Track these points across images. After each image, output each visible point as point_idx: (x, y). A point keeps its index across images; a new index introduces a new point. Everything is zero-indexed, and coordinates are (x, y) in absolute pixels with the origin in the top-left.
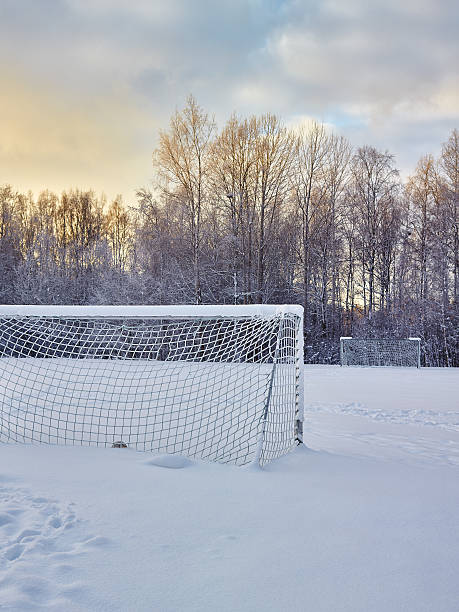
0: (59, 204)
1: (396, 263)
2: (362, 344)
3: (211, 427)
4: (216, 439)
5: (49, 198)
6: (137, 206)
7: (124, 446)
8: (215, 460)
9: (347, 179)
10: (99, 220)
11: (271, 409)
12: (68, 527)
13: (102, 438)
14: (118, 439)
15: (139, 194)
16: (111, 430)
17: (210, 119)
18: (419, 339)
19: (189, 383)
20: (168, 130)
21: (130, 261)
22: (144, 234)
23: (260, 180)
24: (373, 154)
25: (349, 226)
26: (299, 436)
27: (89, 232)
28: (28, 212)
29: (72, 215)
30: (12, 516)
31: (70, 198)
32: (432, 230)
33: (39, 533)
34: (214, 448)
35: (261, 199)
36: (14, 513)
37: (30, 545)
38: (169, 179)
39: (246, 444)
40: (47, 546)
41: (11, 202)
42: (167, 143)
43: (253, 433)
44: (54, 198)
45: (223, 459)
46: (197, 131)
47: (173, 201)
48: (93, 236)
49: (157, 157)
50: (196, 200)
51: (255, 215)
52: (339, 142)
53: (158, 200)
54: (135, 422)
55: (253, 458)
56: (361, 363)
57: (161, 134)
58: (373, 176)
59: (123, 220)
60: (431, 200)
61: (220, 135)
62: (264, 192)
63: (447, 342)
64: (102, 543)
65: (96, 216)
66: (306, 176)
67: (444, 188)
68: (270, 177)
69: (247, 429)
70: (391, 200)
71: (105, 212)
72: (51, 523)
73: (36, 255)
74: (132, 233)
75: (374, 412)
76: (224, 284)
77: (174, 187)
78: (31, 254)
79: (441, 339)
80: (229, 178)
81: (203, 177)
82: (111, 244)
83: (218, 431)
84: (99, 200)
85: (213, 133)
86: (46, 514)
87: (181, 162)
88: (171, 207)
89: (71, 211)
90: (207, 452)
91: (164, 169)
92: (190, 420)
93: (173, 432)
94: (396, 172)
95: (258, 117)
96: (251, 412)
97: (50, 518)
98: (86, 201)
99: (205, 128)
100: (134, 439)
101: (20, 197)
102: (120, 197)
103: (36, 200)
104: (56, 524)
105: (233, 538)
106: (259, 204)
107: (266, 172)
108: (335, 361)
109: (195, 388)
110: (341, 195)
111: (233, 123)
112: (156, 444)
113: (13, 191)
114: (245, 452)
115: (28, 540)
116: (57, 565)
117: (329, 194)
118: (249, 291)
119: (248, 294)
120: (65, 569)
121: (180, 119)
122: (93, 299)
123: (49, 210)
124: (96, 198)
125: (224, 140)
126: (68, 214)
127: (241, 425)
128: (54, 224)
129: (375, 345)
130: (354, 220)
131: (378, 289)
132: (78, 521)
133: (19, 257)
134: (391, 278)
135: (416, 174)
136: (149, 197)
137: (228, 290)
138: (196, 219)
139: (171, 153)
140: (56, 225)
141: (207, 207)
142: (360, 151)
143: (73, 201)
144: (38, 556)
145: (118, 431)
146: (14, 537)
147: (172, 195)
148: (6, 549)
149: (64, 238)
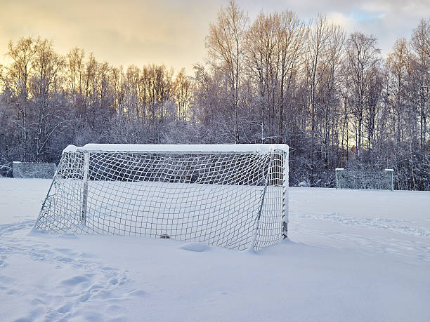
0: (141, 75)
1: (378, 116)
2: (353, 174)
3: (224, 225)
4: (227, 233)
5: (134, 70)
6: (194, 76)
7: (168, 237)
8: (225, 247)
9: (343, 56)
10: (169, 86)
11: (263, 214)
12: (121, 284)
13: (154, 232)
14: (164, 232)
15: (195, 67)
16: (159, 227)
17: (245, 14)
18: (392, 170)
19: (211, 196)
20: (216, 23)
21: (190, 114)
22: (200, 95)
23: (281, 57)
24: (362, 38)
25: (344, 90)
26: (285, 232)
27: (162, 94)
28: (120, 80)
29: (150, 82)
30: (87, 277)
31: (149, 70)
32: (405, 92)
33: (103, 287)
34: (225, 239)
35: (281, 71)
36: (89, 276)
37: (95, 294)
38: (216, 56)
39: (245, 237)
40: (107, 294)
41: (108, 74)
42: (215, 31)
43: (251, 229)
44: (138, 70)
45: (230, 246)
46: (236, 23)
47: (219, 73)
48: (165, 97)
49: (207, 41)
50: (235, 72)
51: (277, 81)
52: (337, 29)
53: (208, 72)
54: (175, 221)
55: (249, 246)
56: (351, 187)
57: (210, 25)
58: (362, 53)
59: (186, 85)
60: (404, 70)
61: (252, 25)
62: (283, 66)
63: (414, 172)
64: (141, 293)
65: (167, 83)
66: (313, 54)
67: (414, 62)
68: (287, 55)
69: (247, 226)
70: (375, 71)
71: (173, 80)
72: (111, 282)
73: (125, 110)
74: (191, 94)
75: (346, 219)
76: (255, 131)
77: (220, 62)
78: (121, 109)
79: (409, 170)
80: (258, 56)
81: (240, 55)
82: (177, 103)
83: (228, 228)
84: (169, 72)
85: (247, 24)
86: (108, 277)
87: (225, 45)
88: (218, 77)
89: (149, 79)
90: (220, 242)
91: (212, 50)
92: (211, 220)
93: (199, 228)
94: (378, 50)
95: (279, 13)
96: (250, 215)
97: (111, 279)
98: (159, 73)
99: (242, 21)
100: (174, 232)
101: (114, 70)
102: (183, 69)
103: (125, 72)
104: (114, 282)
105: (225, 293)
106: (280, 73)
107: (285, 51)
108: (333, 186)
109: (214, 200)
110: (338, 67)
111: (262, 17)
112: (188, 236)
113: (109, 66)
114: (244, 242)
115: (95, 291)
116: (109, 305)
117: (330, 66)
118: (273, 135)
119: (272, 137)
120: (114, 308)
121: (224, 14)
122: (164, 141)
123: (134, 79)
124: (166, 71)
125: (254, 28)
126: (147, 81)
127: (243, 224)
128: (138, 89)
129: (362, 174)
130: (348, 85)
131: (366, 135)
132: (128, 281)
133: (113, 111)
134: (376, 127)
135: (393, 52)
136: (202, 69)
137: (257, 134)
138: (235, 84)
139: (217, 39)
140: (139, 89)
141: (243, 76)
142: (352, 36)
143: (151, 72)
144: (99, 300)
145: (164, 227)
146: (87, 290)
147: (219, 68)
148: (80, 296)
149: (145, 98)
